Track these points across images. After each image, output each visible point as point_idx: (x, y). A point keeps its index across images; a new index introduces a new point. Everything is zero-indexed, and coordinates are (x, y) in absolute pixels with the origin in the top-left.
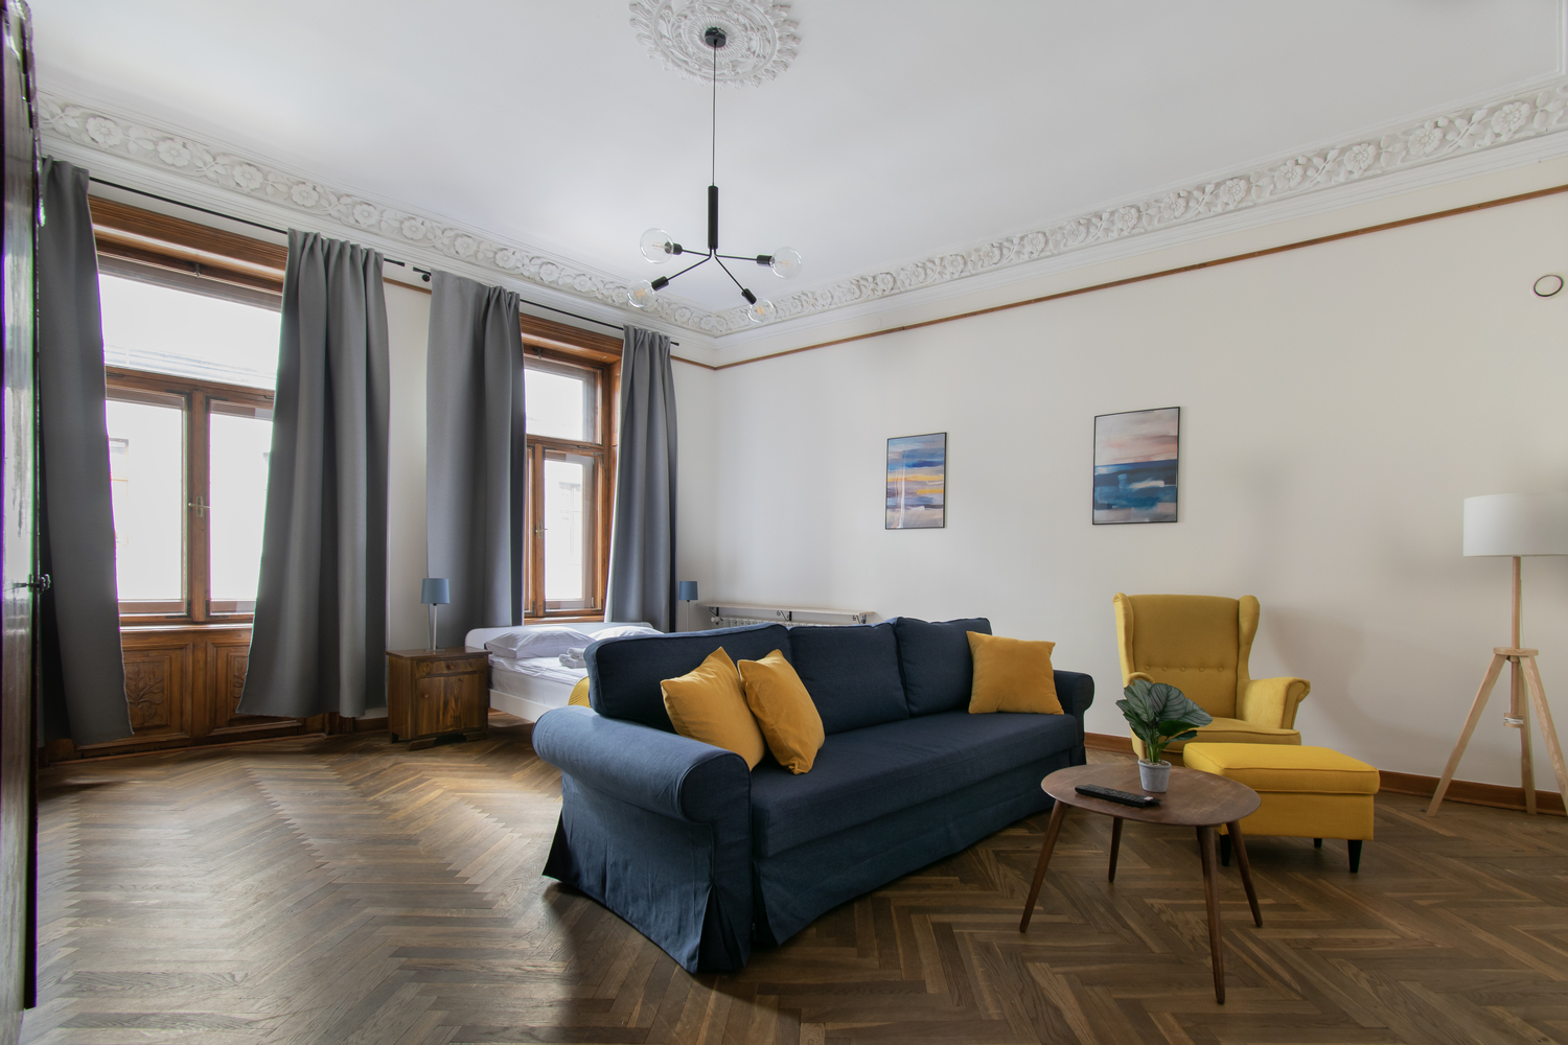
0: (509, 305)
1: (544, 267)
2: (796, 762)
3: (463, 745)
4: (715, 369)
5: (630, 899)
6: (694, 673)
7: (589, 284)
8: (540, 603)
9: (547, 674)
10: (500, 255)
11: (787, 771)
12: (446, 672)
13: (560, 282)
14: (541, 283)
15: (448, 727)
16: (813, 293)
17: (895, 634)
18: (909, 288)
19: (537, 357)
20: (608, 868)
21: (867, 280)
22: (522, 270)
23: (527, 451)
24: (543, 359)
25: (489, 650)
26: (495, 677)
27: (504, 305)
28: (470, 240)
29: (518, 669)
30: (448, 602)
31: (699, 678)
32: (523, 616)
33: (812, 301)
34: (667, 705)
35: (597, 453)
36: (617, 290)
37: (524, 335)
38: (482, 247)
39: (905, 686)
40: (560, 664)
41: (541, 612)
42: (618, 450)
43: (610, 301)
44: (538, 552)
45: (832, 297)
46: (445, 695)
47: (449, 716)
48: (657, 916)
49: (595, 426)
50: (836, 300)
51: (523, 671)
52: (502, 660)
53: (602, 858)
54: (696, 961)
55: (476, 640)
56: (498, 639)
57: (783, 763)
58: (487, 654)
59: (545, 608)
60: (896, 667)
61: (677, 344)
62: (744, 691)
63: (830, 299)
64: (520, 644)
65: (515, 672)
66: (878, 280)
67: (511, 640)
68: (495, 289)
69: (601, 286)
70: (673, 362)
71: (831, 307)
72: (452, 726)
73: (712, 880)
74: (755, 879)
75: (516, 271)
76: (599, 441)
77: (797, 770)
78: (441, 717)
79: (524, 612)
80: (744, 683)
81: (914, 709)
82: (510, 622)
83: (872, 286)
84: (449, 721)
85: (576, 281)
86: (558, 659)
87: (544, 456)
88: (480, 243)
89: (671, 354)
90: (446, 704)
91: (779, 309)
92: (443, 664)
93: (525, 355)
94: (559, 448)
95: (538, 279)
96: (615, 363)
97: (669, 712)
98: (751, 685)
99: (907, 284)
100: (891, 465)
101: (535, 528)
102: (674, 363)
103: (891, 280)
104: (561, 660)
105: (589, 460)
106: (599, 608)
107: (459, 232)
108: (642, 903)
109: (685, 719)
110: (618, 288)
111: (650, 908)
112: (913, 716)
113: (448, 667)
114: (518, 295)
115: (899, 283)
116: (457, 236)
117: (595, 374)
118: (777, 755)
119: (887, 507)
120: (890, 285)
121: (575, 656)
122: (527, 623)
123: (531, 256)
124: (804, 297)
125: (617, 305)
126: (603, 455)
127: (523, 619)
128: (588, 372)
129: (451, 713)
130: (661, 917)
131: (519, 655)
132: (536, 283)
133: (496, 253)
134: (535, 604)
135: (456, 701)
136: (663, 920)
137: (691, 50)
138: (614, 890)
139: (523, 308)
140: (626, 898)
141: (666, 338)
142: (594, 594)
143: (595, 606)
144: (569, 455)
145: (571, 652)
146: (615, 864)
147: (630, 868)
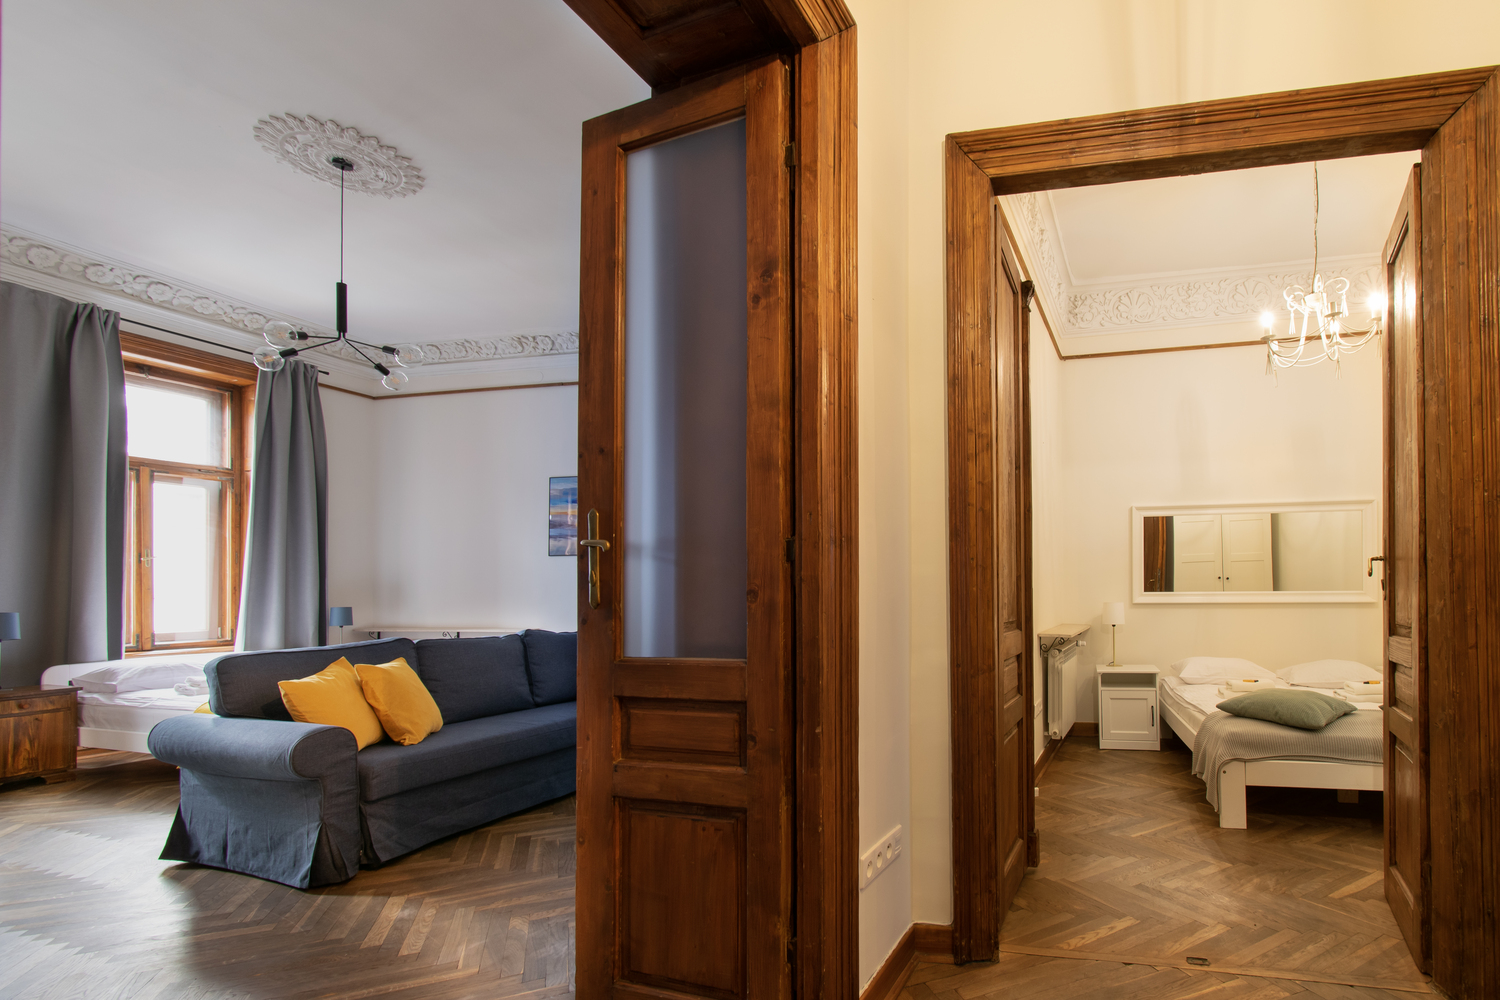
0: (105, 323)
1: (153, 287)
2: (407, 737)
3: (40, 788)
4: (374, 398)
5: (250, 855)
6: (314, 676)
7: (214, 307)
8: (146, 635)
9: (159, 703)
10: (91, 270)
11: (399, 744)
12: (17, 711)
13: (175, 302)
14: (150, 302)
15: (21, 770)
16: (476, 343)
17: (523, 643)
18: (566, 351)
19: (143, 376)
20: (229, 837)
21: (527, 338)
22: (123, 287)
23: (130, 474)
24: (150, 377)
25: (76, 686)
26: (86, 714)
27: (98, 325)
28: (50, 252)
29: (118, 701)
30: (18, 636)
31: (317, 679)
32: (124, 650)
33: (476, 349)
34: (285, 701)
35: (224, 478)
36: (250, 316)
37: (125, 354)
38: (67, 260)
39: (531, 684)
40: (176, 693)
41: (145, 644)
42: (252, 475)
43: (241, 325)
44: (144, 580)
45: (496, 348)
46: (16, 735)
47: (21, 758)
48: (275, 861)
49: (222, 450)
50: (500, 351)
51: (126, 704)
52: (95, 696)
53: (223, 831)
54: (308, 879)
55: (57, 677)
56: (89, 675)
57: (396, 740)
58: (76, 690)
59: (153, 641)
60: (523, 669)
61: (327, 373)
62: (361, 687)
63: (493, 350)
64: (121, 678)
65: (114, 706)
66: (538, 340)
67: (110, 674)
68: (86, 306)
69: (229, 310)
70: (321, 389)
71: (496, 356)
72: (25, 769)
73: (322, 819)
74: (362, 818)
75: (115, 287)
76: (228, 464)
77: (407, 742)
78: (10, 759)
79: (124, 646)
80: (362, 681)
81: (538, 700)
82: (105, 654)
83: (533, 344)
84: (22, 763)
85: (195, 303)
86: (173, 690)
87: (152, 478)
88: (64, 256)
89: (319, 381)
90: (17, 747)
91: (443, 351)
92: (13, 703)
93: (126, 372)
94: (174, 471)
95: (145, 297)
96: (248, 386)
97: (287, 706)
98: (367, 682)
99: (565, 346)
100: (553, 500)
101: (140, 556)
102: (322, 391)
103: (550, 342)
104: (177, 690)
105: (214, 485)
106: (228, 638)
107: (34, 242)
108: (262, 856)
109: (300, 709)
110: (252, 313)
111: (269, 857)
112: (538, 705)
113: (20, 707)
114: (117, 314)
115: (557, 346)
116: (31, 246)
117: (222, 397)
118: (391, 734)
119: (550, 537)
120: (550, 346)
121: (194, 684)
122: (127, 657)
123: (135, 274)
124: (467, 344)
125: (250, 330)
126: (233, 480)
127: (124, 653)
128: (213, 393)
129: (23, 755)
130: (278, 860)
131: (119, 689)
132: (141, 300)
133: (86, 267)
134: (139, 637)
135: (32, 743)
136: (281, 862)
137: (318, 165)
138: (235, 853)
139: (123, 326)
140: (247, 855)
141: (312, 367)
142: (221, 623)
143: (222, 636)
144: (186, 479)
145: (190, 681)
146: (236, 832)
147: (250, 832)
